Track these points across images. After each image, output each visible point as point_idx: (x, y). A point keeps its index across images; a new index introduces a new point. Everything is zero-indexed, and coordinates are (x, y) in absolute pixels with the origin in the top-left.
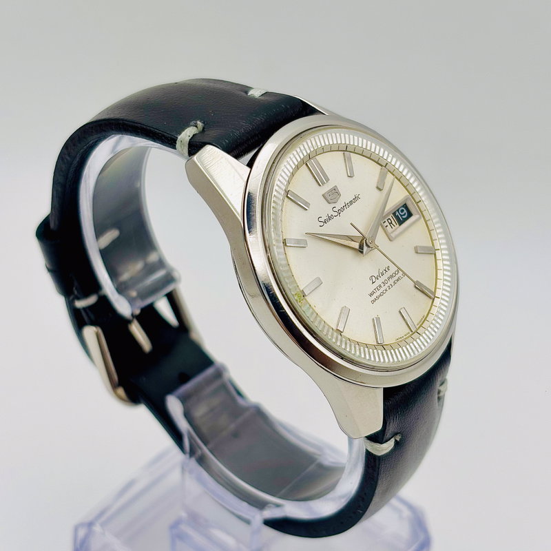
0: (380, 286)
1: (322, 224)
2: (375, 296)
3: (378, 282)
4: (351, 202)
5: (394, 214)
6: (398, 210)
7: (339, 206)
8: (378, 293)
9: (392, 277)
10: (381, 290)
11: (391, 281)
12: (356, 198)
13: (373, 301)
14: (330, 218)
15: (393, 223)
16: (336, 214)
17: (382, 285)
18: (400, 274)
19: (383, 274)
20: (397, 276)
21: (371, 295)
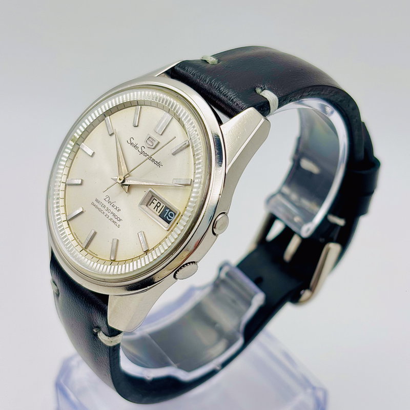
0: (104, 207)
1: (129, 142)
3: (106, 203)
4: (153, 160)
5: (166, 208)
6: (170, 211)
8: (99, 206)
9: (114, 215)
10: (102, 209)
11: (111, 216)
12: (159, 164)
13: (93, 204)
14: (135, 146)
15: (159, 209)
16: (140, 151)
17: (106, 208)
18: (118, 223)
19: (113, 206)
20: (116, 220)
21: (96, 200)
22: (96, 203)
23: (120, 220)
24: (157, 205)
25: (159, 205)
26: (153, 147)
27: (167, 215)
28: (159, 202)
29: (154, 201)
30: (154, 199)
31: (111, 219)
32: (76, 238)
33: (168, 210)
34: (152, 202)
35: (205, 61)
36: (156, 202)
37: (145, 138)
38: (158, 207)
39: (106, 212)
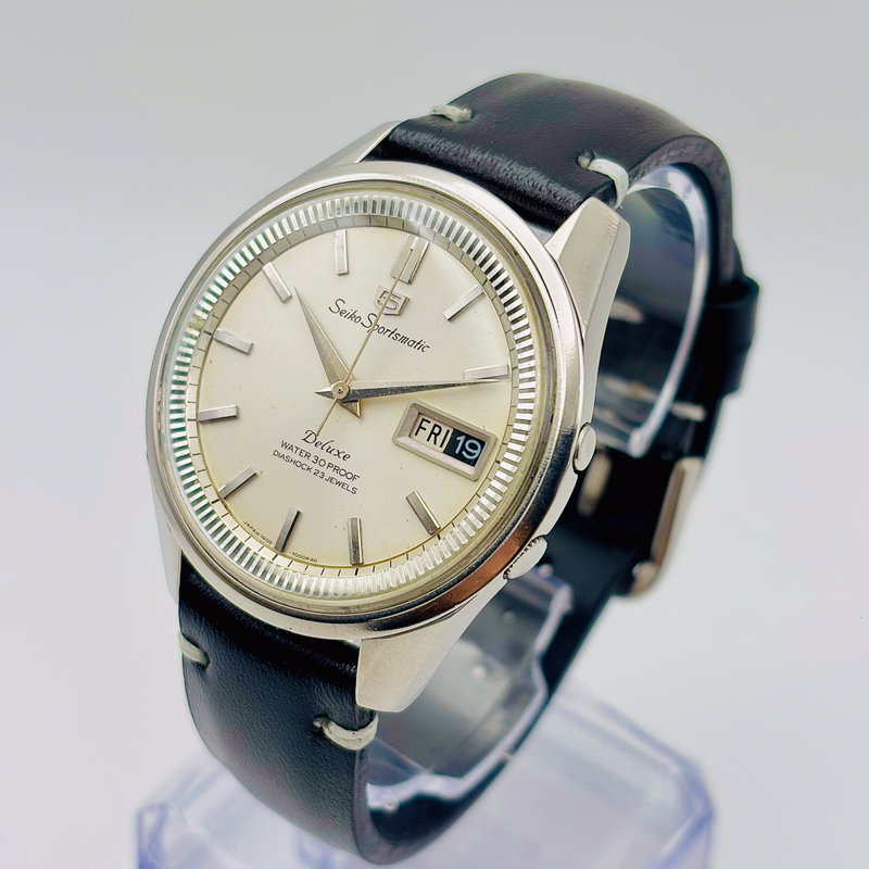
0: (308, 455)
1: (335, 309)
2: (285, 452)
3: (310, 448)
4: (404, 340)
6: (468, 437)
7: (383, 322)
8: (296, 457)
9: (337, 469)
10: (304, 460)
11: (329, 473)
12: (419, 345)
13: (276, 454)
14: (352, 317)
15: (440, 438)
16: (368, 324)
17: (312, 458)
18: (351, 484)
19: (329, 451)
20: (344, 479)
21: (284, 445)
22: (283, 451)
23: (354, 477)
24: (432, 432)
25: (437, 430)
26: (396, 312)
27: (463, 448)
28: (435, 425)
29: (424, 424)
30: (423, 420)
31: (331, 479)
32: (253, 532)
33: (462, 439)
34: (420, 427)
35: (443, 116)
36: (429, 427)
37: (374, 295)
38: (436, 435)
39: (316, 466)
